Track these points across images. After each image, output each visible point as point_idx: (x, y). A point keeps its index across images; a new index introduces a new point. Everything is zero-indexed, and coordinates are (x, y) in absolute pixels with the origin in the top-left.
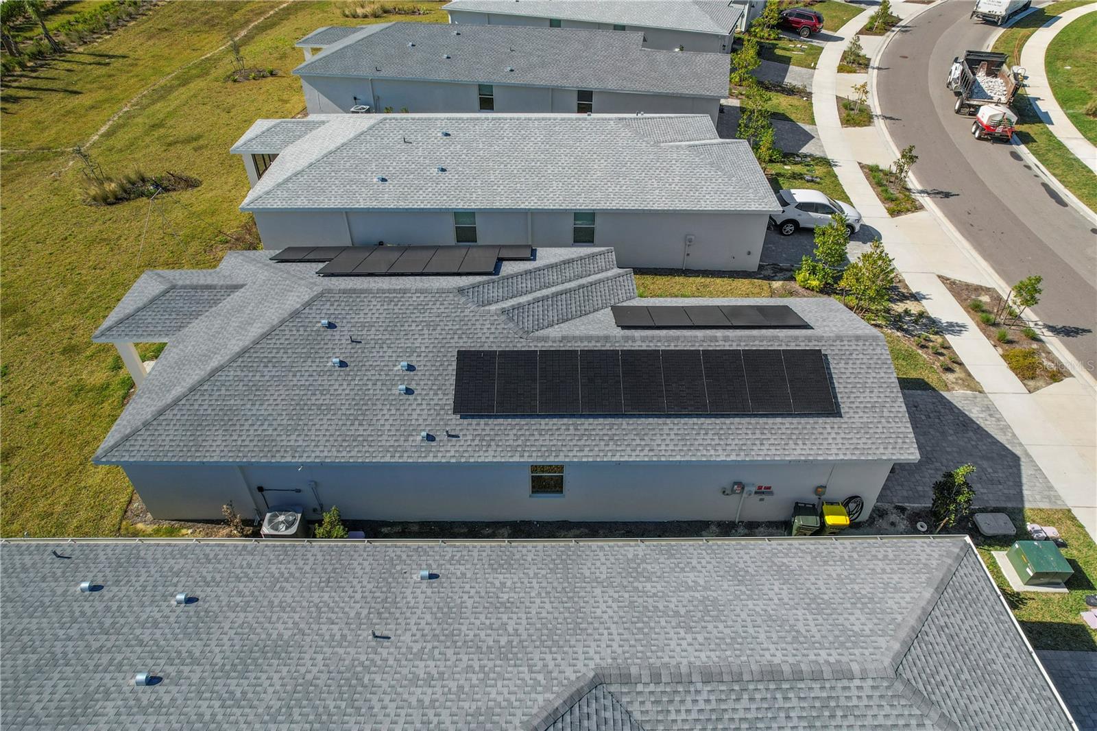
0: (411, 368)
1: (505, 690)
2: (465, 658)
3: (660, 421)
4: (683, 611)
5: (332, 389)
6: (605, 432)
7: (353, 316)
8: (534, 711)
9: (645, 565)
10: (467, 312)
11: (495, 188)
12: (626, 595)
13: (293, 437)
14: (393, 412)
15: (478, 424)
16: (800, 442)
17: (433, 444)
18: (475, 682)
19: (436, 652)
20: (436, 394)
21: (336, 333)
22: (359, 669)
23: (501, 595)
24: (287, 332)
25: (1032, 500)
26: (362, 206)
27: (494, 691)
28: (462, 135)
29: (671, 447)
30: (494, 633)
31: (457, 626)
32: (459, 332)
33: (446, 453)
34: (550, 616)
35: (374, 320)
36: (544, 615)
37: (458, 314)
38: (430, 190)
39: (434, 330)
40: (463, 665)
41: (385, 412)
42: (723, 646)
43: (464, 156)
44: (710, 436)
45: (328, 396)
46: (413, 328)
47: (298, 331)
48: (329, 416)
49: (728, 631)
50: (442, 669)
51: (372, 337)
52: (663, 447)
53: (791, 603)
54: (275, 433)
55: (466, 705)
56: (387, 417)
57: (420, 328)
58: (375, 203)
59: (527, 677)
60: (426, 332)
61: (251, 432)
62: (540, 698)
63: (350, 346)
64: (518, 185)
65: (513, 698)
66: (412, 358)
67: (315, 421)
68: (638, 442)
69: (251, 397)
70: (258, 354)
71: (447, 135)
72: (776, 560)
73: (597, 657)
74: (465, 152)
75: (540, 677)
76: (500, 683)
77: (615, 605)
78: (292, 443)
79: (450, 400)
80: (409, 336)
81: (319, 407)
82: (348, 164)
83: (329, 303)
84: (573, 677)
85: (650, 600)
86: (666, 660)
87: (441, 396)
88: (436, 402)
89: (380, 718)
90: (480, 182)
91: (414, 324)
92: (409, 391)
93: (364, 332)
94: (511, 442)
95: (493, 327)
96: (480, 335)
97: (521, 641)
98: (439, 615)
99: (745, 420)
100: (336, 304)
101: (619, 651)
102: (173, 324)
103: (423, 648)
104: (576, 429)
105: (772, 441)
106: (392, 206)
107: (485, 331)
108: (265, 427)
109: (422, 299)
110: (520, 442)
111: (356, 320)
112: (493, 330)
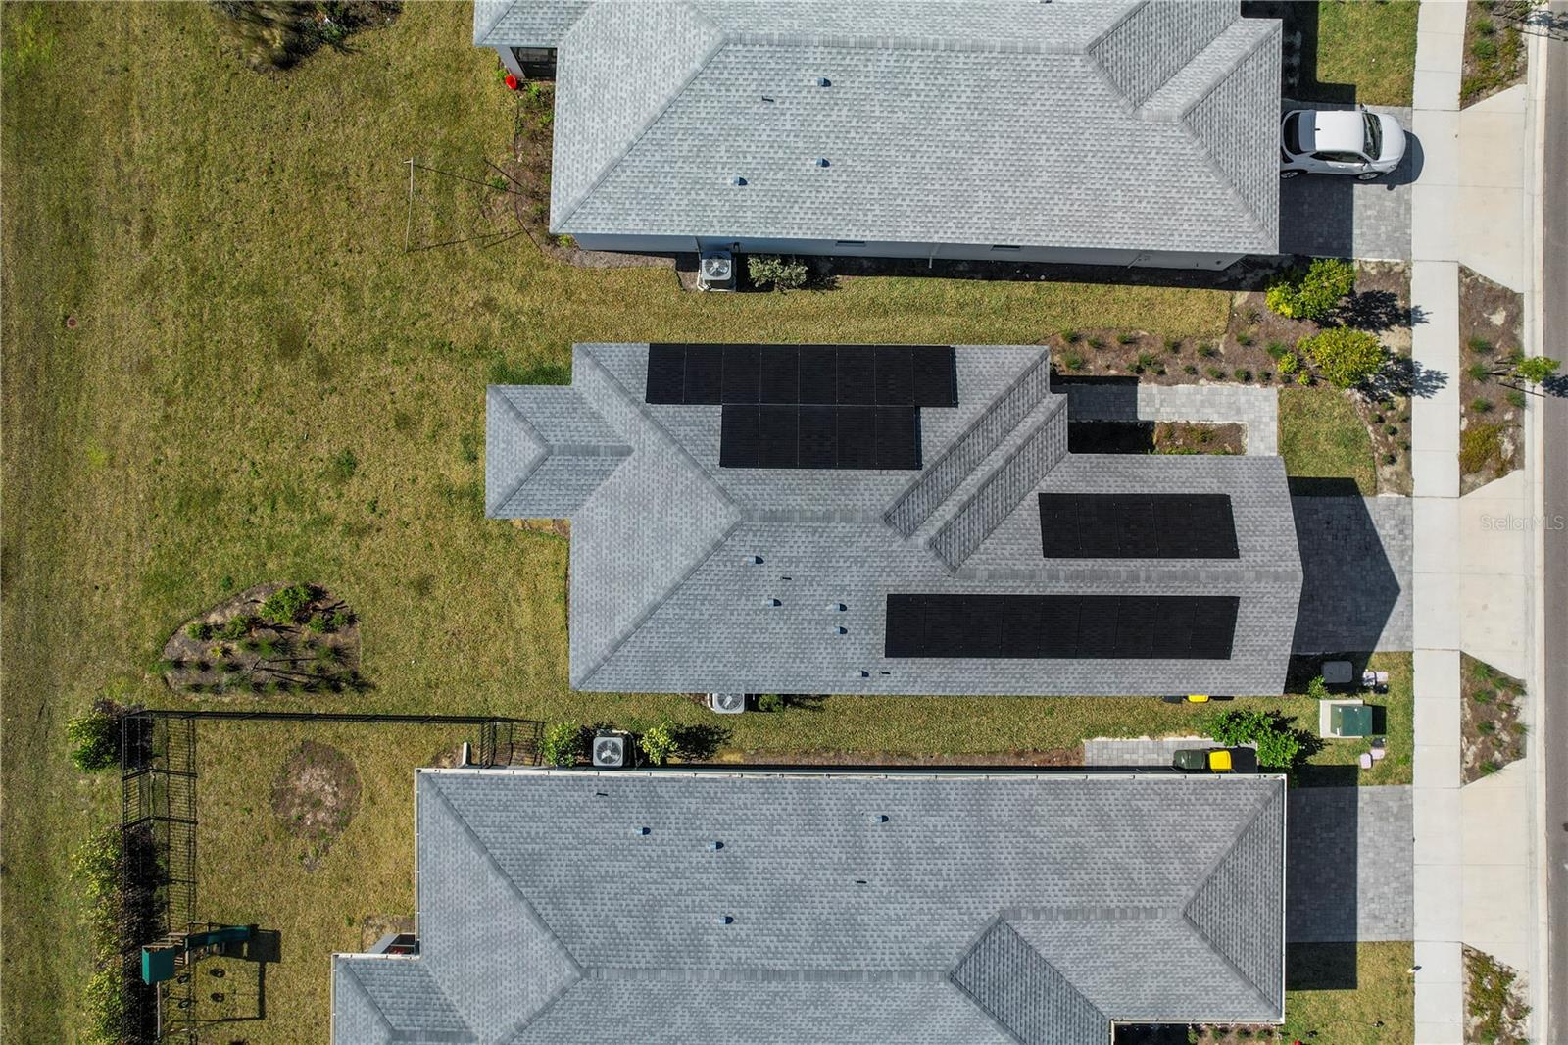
0: (843, 608)
1: (946, 929)
2: (918, 901)
3: (1067, 661)
4: (1059, 857)
5: (770, 627)
6: (1017, 671)
7: (778, 548)
8: (964, 945)
9: (1037, 807)
10: (894, 546)
11: (898, 201)
12: (1022, 840)
13: (743, 672)
14: (829, 650)
15: (906, 663)
16: (1184, 681)
17: (868, 679)
18: (926, 922)
19: (899, 895)
20: (867, 634)
21: (764, 568)
22: (853, 911)
23: (935, 840)
24: (714, 567)
25: (1387, 643)
26: (718, 234)
27: (938, 929)
28: (848, 84)
29: (1073, 685)
30: (934, 878)
31: (909, 872)
32: (887, 569)
33: (881, 687)
34: (970, 862)
35: (801, 554)
36: (965, 861)
37: (885, 548)
38: (808, 204)
39: (862, 566)
40: (917, 907)
41: (822, 650)
42: (1082, 893)
43: (852, 135)
44: (1108, 675)
45: (767, 635)
46: (841, 564)
47: (726, 565)
48: (772, 654)
49: (1086, 878)
50: (905, 911)
51: (801, 573)
52: (1066, 685)
53: (1134, 851)
54: (726, 669)
55: (923, 940)
56: (825, 655)
57: (848, 564)
58: (734, 229)
59: (958, 917)
60: (854, 568)
61: (704, 668)
62: (967, 934)
63: (780, 584)
64: (931, 197)
65: (950, 935)
66: (842, 597)
67: (760, 658)
68: (1045, 679)
69: (696, 635)
70: (692, 591)
71: (827, 83)
72: (1133, 803)
73: (1000, 900)
74: (854, 124)
75: (966, 917)
76: (942, 923)
77: (1013, 851)
78: (743, 678)
79: (880, 639)
80: (838, 574)
81: (761, 645)
82: (686, 147)
83: (751, 534)
84: (986, 917)
85: (1038, 846)
86: (1044, 904)
87: (872, 636)
88: (868, 641)
89: (875, 950)
90: (877, 191)
91: (842, 560)
92: (843, 631)
93: (792, 568)
94: (935, 679)
95: (921, 564)
96: (908, 573)
97: (952, 886)
98: (895, 861)
99: (1142, 661)
100: (759, 534)
101: (1015, 895)
102: (566, 502)
103: (890, 892)
104: (993, 668)
105: (1161, 680)
106: (758, 235)
107: (913, 568)
108: (716, 663)
109: (847, 530)
110: (943, 679)
111: (782, 554)
112: (921, 568)
